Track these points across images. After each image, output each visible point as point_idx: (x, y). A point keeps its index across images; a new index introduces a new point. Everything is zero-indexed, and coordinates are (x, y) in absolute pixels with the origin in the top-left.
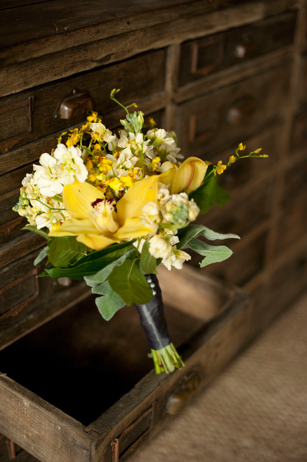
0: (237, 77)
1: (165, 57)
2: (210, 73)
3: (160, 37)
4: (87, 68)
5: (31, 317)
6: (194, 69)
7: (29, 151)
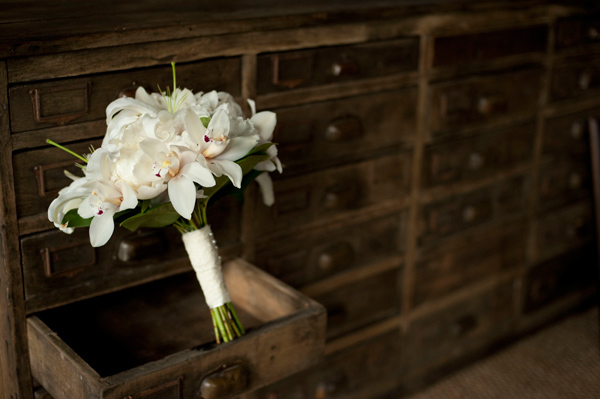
0: (335, 95)
1: (240, 65)
2: (297, 87)
3: (231, 45)
4: (147, 65)
5: (88, 284)
6: (275, 80)
7: (85, 128)
